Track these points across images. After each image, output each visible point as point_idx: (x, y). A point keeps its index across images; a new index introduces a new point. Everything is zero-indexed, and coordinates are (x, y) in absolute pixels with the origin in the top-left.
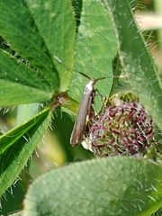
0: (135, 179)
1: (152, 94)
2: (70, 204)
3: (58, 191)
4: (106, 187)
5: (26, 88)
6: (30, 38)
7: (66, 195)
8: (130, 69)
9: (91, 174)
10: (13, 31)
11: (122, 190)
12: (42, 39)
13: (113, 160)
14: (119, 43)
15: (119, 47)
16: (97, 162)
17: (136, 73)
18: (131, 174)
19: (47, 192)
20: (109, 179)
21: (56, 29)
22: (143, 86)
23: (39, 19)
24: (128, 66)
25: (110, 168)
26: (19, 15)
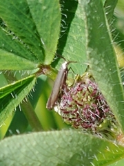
0: (81, 149)
1: (109, 82)
2: (24, 163)
3: (16, 153)
4: (56, 153)
5: (18, 57)
6: (24, 22)
7: (22, 156)
8: (94, 61)
9: (45, 142)
10: (12, 15)
11: (68, 156)
12: (34, 24)
13: (65, 133)
14: (87, 41)
15: (87, 44)
16: (51, 134)
17: (98, 65)
18: (78, 145)
19: (6, 152)
20: (59, 147)
21: (46, 19)
22: (102, 76)
23: (34, 9)
24: (93, 59)
25: (61, 139)
26: (17, 4)
